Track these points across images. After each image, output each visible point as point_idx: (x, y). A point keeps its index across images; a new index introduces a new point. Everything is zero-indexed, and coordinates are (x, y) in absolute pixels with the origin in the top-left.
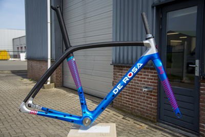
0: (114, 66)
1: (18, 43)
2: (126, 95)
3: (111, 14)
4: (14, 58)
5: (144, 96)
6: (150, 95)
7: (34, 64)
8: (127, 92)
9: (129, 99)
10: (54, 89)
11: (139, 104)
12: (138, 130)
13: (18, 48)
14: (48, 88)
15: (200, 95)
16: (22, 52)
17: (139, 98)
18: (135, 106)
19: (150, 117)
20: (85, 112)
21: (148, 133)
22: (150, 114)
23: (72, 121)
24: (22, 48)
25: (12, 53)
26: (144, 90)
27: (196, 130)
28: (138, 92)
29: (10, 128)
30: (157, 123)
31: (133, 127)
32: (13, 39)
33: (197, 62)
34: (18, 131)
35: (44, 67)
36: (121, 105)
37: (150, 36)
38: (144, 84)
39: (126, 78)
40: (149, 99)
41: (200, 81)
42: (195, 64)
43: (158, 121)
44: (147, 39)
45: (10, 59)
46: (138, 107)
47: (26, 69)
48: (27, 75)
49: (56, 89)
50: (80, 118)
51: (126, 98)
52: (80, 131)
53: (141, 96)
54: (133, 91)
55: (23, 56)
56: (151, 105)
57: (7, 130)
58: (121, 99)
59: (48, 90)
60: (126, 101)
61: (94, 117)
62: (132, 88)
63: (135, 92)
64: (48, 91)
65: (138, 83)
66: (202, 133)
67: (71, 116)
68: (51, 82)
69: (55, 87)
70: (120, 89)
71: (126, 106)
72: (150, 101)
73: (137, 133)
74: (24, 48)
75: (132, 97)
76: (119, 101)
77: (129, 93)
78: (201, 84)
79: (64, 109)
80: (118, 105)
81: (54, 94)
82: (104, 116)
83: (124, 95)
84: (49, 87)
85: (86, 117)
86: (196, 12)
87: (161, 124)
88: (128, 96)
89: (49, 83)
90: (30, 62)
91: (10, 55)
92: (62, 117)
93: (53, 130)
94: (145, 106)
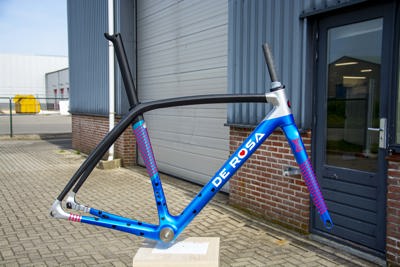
0: (232, 128)
1: (55, 81)
2: (253, 182)
3: (225, 30)
4: (48, 109)
5: (286, 185)
6: (297, 182)
7: (85, 122)
8: (254, 177)
9: (258, 189)
10: (121, 171)
11: (277, 200)
12: (274, 247)
13: (56, 91)
14: (110, 168)
15: (387, 184)
16: (63, 99)
17: (277, 189)
18: (268, 203)
19: (297, 224)
20: (163, 219)
21: (292, 254)
22: (298, 218)
23: (142, 234)
24: (62, 90)
25: (44, 102)
26: (285, 173)
27: (380, 249)
28: (274, 177)
29: (39, 241)
30: (310, 236)
31: (264, 242)
32: (47, 75)
33: (383, 122)
34: (54, 247)
35: (102, 128)
36: (243, 200)
37: (277, 84)
38: (286, 162)
39: (236, 158)
40: (295, 191)
41: (387, 157)
42: (378, 127)
43: (310, 232)
44: (272, 90)
45: (41, 112)
46: (275, 205)
47: (70, 131)
48: (71, 142)
49: (123, 170)
50: (155, 227)
51: (254, 188)
52: (155, 251)
53: (280, 184)
54: (266, 175)
55: (65, 107)
56: (299, 201)
57: (35, 246)
58: (244, 190)
59: (108, 171)
60: (253, 193)
61: (180, 226)
62: (264, 169)
63: (269, 176)
64: (109, 174)
65: (275, 161)
66: (391, 254)
67: (140, 224)
68: (116, 157)
69: (123, 166)
70: (224, 178)
71: (253, 203)
72: (297, 195)
73: (271, 253)
74: (65, 90)
75: (263, 185)
76: (240, 194)
77: (258, 178)
78: (390, 163)
79: (138, 208)
80: (238, 202)
81: (121, 180)
82: (211, 221)
83: (249, 182)
84: (111, 166)
85: (165, 226)
86: (381, 28)
87: (316, 237)
88: (257, 184)
89: (111, 158)
90: (77, 118)
91: (40, 104)
92: (125, 225)
93: (117, 247)
94: (288, 203)
